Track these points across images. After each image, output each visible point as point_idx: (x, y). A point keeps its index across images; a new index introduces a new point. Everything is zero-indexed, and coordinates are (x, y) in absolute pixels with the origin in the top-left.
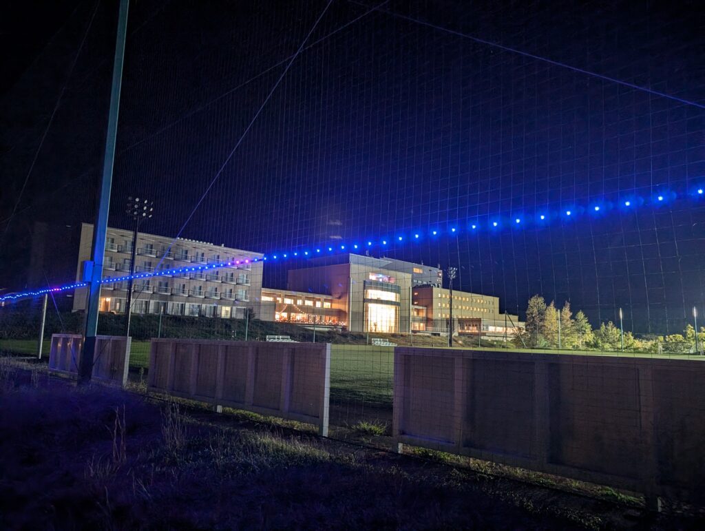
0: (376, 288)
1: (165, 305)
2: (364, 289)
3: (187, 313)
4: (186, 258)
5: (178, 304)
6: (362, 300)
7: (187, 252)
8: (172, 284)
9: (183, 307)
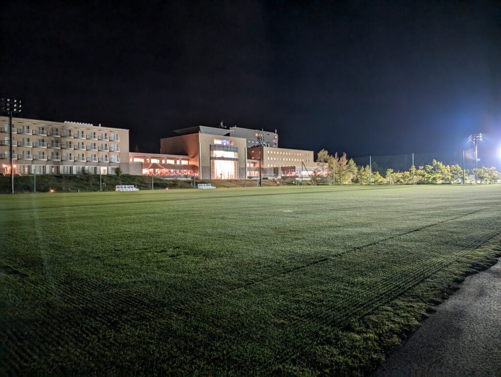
0: (219, 150)
1: (58, 168)
2: (210, 150)
3: (74, 172)
4: (70, 135)
5: (68, 167)
6: (209, 158)
7: (70, 131)
8: (62, 154)
9: (71, 168)
